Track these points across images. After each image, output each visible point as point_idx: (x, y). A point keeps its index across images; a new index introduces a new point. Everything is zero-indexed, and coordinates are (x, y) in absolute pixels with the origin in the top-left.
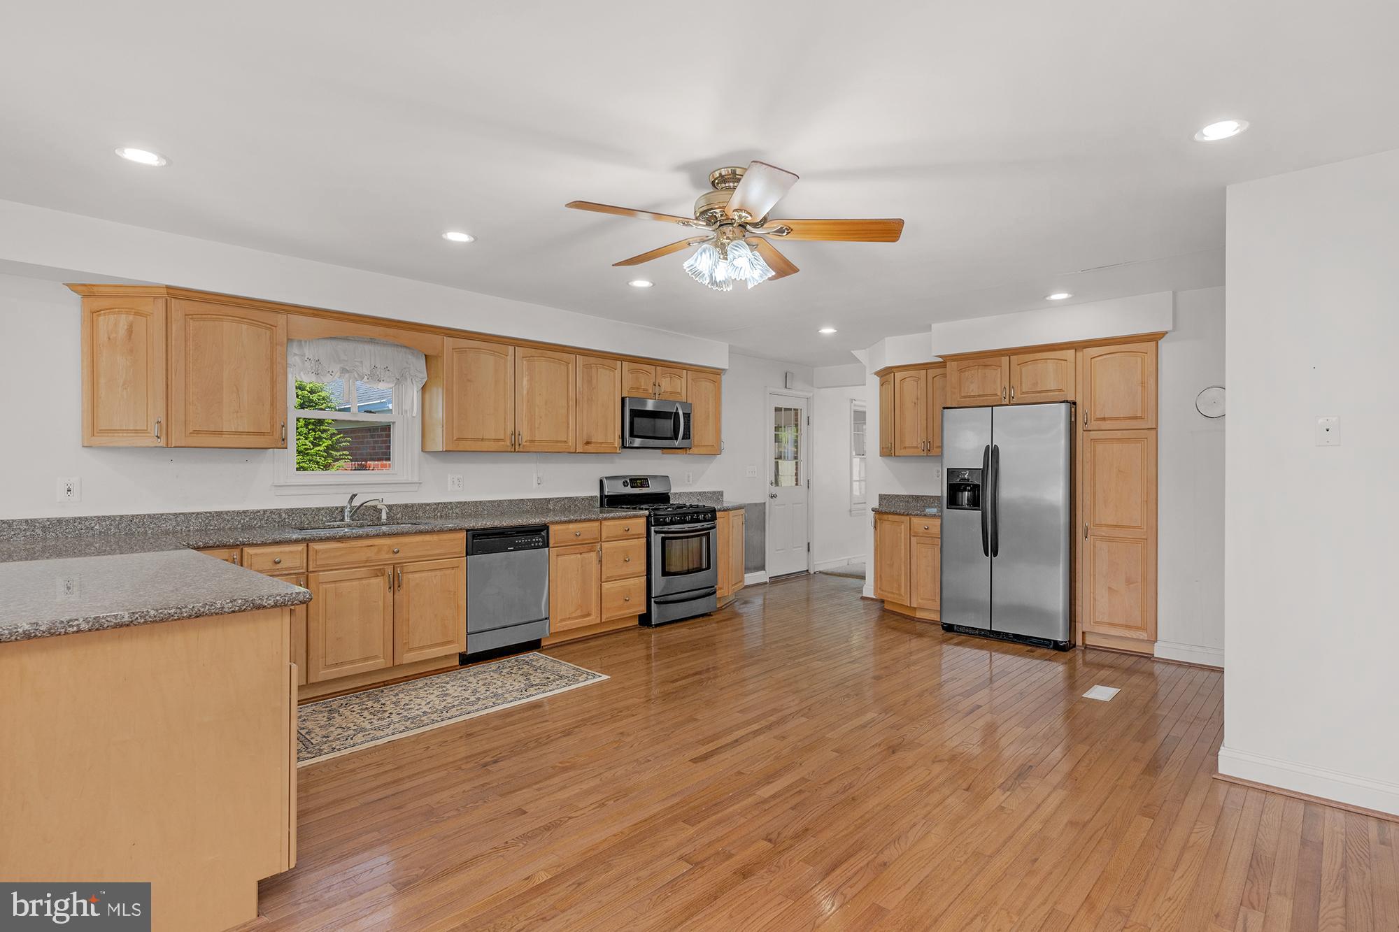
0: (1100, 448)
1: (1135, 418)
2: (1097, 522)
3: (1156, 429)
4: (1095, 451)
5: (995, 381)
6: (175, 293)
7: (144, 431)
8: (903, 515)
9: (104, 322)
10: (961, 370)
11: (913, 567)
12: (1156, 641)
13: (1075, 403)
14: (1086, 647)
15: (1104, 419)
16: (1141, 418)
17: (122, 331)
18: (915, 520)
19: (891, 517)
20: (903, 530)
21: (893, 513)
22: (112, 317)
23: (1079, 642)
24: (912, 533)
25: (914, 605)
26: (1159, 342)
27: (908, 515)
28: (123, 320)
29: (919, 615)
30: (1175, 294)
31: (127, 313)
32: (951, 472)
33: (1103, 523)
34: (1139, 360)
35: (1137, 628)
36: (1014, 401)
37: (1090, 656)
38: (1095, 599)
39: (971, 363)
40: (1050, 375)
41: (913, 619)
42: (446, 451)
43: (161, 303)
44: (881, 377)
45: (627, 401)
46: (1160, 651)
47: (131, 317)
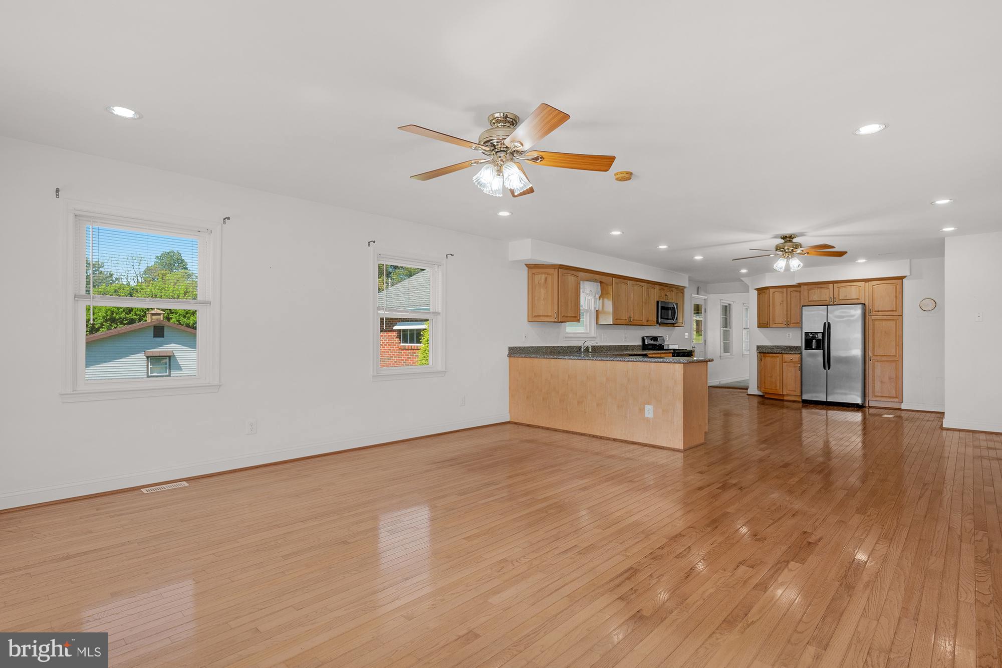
0: (876, 323)
1: (893, 311)
2: (876, 354)
3: (902, 315)
4: (874, 325)
5: (825, 295)
6: (562, 267)
7: (550, 316)
8: (779, 353)
9: (537, 278)
10: (809, 290)
11: (784, 377)
12: (902, 402)
13: (865, 304)
14: (870, 407)
15: (878, 311)
16: (895, 311)
17: (543, 280)
18: (785, 356)
19: (771, 355)
20: (778, 361)
21: (771, 353)
22: (540, 276)
23: (867, 405)
24: (783, 361)
25: (785, 393)
26: (903, 280)
27: (781, 353)
28: (543, 276)
29: (785, 398)
30: (910, 260)
31: (545, 274)
32: (807, 334)
33: (878, 354)
34: (895, 287)
35: (893, 397)
36: (835, 303)
37: (871, 411)
38: (874, 386)
39: (814, 286)
40: (853, 292)
41: (783, 400)
42: (614, 324)
43: (556, 270)
44: (758, 291)
45: (660, 302)
46: (904, 406)
47: (546, 275)
